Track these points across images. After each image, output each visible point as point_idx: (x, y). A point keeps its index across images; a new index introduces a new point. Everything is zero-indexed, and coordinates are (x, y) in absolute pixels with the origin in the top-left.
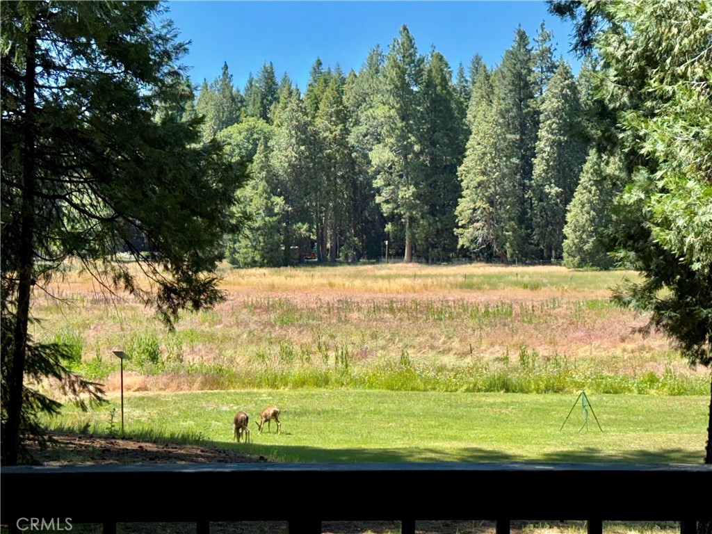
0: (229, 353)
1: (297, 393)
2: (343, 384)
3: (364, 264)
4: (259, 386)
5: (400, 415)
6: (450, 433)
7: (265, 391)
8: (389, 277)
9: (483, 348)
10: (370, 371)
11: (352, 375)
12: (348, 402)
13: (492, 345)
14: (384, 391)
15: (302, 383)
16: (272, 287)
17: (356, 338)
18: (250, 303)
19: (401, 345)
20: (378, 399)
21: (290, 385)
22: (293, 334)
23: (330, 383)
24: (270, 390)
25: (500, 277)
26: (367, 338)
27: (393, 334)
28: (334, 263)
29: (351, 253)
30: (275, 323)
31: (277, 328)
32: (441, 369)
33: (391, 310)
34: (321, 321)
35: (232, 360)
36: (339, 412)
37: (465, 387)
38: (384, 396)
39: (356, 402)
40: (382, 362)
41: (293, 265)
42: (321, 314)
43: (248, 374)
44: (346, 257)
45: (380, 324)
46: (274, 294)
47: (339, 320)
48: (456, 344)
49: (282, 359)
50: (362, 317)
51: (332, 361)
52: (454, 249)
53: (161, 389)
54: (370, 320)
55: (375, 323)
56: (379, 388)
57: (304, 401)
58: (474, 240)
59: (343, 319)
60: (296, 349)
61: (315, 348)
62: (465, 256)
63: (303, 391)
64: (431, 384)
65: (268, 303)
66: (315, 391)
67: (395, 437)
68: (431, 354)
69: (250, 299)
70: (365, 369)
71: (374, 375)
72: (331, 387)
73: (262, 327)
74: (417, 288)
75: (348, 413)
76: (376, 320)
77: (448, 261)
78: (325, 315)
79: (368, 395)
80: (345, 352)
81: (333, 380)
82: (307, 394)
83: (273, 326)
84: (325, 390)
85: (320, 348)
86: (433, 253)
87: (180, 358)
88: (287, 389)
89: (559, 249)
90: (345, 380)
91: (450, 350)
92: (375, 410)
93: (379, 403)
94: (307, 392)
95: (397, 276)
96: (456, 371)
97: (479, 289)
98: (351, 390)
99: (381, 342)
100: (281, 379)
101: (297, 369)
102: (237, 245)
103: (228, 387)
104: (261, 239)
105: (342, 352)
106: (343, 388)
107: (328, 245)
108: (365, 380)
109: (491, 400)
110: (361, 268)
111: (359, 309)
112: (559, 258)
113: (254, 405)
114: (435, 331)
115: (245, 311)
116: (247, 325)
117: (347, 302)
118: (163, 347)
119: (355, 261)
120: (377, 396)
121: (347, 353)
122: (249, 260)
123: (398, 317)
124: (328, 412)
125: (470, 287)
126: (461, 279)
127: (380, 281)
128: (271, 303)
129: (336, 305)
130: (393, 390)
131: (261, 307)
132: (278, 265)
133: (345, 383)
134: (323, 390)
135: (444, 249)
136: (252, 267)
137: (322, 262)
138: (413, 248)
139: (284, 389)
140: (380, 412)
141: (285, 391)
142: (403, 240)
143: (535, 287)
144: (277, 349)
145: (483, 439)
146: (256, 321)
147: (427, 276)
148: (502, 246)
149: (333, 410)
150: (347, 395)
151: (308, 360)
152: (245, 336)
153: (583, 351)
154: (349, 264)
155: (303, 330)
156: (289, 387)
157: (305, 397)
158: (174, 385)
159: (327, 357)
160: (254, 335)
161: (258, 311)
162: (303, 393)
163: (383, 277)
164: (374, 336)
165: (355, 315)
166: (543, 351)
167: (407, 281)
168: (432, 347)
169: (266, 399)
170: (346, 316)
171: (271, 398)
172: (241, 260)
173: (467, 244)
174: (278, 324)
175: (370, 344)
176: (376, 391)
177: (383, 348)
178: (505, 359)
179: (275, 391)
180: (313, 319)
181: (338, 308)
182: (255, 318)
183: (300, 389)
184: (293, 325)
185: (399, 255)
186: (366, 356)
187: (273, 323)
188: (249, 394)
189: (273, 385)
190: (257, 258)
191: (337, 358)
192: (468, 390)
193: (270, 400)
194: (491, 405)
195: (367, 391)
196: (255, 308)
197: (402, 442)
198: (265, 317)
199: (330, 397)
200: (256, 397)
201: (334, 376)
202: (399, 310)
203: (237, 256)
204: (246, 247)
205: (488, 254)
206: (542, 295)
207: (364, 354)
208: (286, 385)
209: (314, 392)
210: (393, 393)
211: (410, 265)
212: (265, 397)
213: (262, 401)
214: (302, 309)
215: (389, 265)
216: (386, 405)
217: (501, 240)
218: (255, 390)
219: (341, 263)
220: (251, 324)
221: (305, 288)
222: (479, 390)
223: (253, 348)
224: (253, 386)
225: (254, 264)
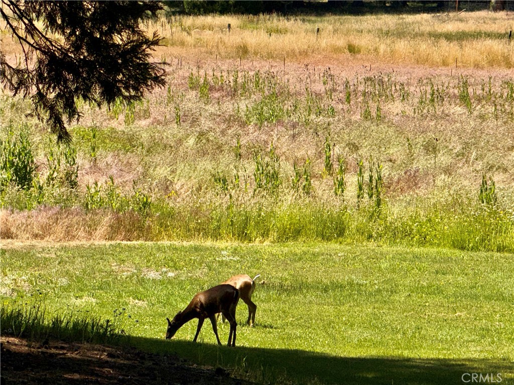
0: (162, 172)
1: (286, 250)
2: (370, 237)
4: (216, 235)
5: (476, 297)
7: (226, 245)
8: (461, 37)
10: (422, 213)
11: (389, 219)
12: (380, 269)
14: (446, 251)
15: (293, 232)
16: (243, 51)
17: (396, 151)
18: (202, 81)
19: (479, 165)
20: (437, 266)
21: (274, 235)
22: (280, 139)
23: (347, 232)
24: (236, 244)
26: (418, 150)
27: (466, 146)
30: (248, 119)
31: (251, 128)
33: (464, 99)
34: (333, 116)
35: (166, 186)
36: (363, 288)
38: (448, 260)
39: (394, 271)
40: (444, 197)
42: (333, 104)
43: (196, 212)
45: (442, 125)
46: (247, 64)
47: (367, 116)
49: (260, 186)
50: (409, 111)
51: (351, 191)
53: (36, 236)
54: (424, 117)
55: (433, 123)
56: (439, 245)
57: (299, 265)
59: (374, 114)
60: (286, 169)
61: (320, 167)
63: (297, 247)
65: (236, 81)
66: (320, 247)
67: (466, 338)
69: (202, 72)
70: (411, 208)
71: (430, 220)
72: (349, 240)
73: (223, 126)
75: (379, 291)
76: (435, 117)
78: (340, 106)
79: (416, 257)
80: (375, 176)
81: (353, 225)
82: (305, 253)
83: (243, 125)
84: (338, 246)
85: (329, 167)
87: (70, 180)
88: (267, 243)
90: (376, 227)
92: (429, 287)
93: (437, 272)
94: (304, 249)
98: (385, 248)
99: (444, 159)
100: (257, 223)
101: (287, 205)
103: (157, 237)
105: (371, 177)
106: (372, 245)
108: (412, 230)
111: (405, 97)
113: (206, 270)
115: (192, 94)
116: (195, 121)
117: (381, 82)
118: (40, 158)
120: (434, 261)
121: (380, 178)
123: (476, 113)
124: (342, 287)
127: (443, 42)
128: (240, 81)
129: (361, 88)
130: (463, 248)
131: (221, 89)
133: (374, 235)
134: (333, 246)
139: (261, 242)
140: (439, 291)
141: (265, 246)
144: (251, 167)
146: (211, 114)
149: (351, 284)
150: (377, 257)
151: (307, 190)
152: (191, 141)
155: (299, 134)
156: (271, 238)
157: (300, 259)
158: (59, 229)
159: (341, 184)
160: (208, 140)
161: (217, 95)
162: (298, 252)
163: (449, 37)
164: (431, 148)
165: (395, 108)
167: (495, 46)
169: (228, 259)
170: (379, 109)
171: (237, 258)
174: (254, 120)
175: (422, 163)
176: (433, 250)
177: (448, 171)
179: (245, 245)
180: (319, 113)
181: (364, 94)
182: (212, 109)
183: (291, 243)
184: (280, 122)
186: (416, 184)
187: (244, 119)
188: (197, 249)
189: (243, 235)
191: (360, 188)
193: (238, 262)
195: (416, 250)
196: (211, 89)
198: (228, 107)
199: (346, 259)
200: (211, 255)
201: (355, 221)
202: (479, 100)
207: (413, 180)
208: (265, 234)
209: (317, 250)
210: (464, 255)
211: (502, 14)
212: (226, 256)
213: (221, 263)
214: (298, 93)
216: (450, 277)
218: (209, 243)
220: (203, 120)
221: (304, 53)
223: (206, 165)
224: (206, 235)
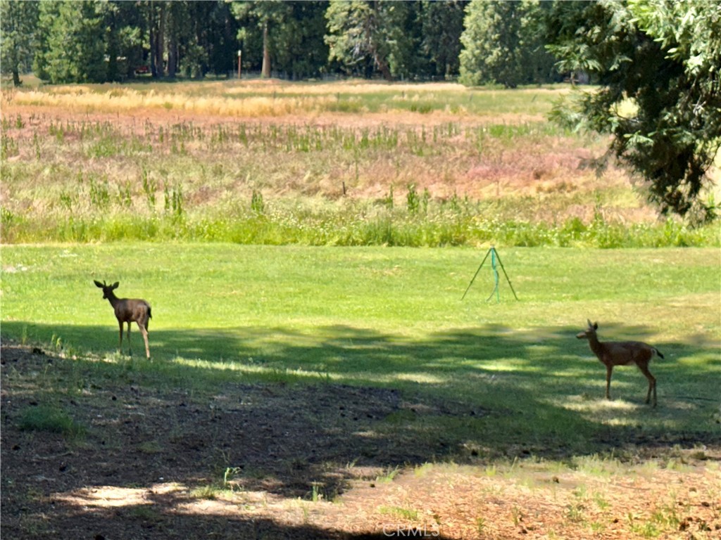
0: (24, 194)
1: (112, 248)
2: (173, 236)
3: (212, 79)
4: (62, 238)
5: (248, 278)
6: (315, 304)
7: (67, 247)
8: (242, 96)
9: (360, 187)
10: (211, 218)
11: (187, 223)
12: (180, 260)
13: (372, 183)
14: (228, 245)
15: (118, 234)
16: (90, 109)
17: (195, 175)
18: (59, 128)
19: (252, 183)
20: (221, 257)
21: (103, 238)
22: (111, 169)
23: (157, 234)
24: (76, 244)
25: (382, 96)
26: (209, 174)
27: (243, 170)
28: (172, 77)
29: (195, 66)
30: (89, 154)
31: (91, 161)
32: (305, 215)
33: (243, 138)
34: (151, 151)
35: (27, 204)
36: (166, 275)
37: (336, 239)
38: (228, 251)
39: (190, 261)
40: (227, 207)
41: (120, 80)
42: (151, 143)
43: (46, 222)
44: (189, 70)
45: (226, 156)
46: (92, 117)
47: (175, 151)
48: (325, 182)
49: (94, 202)
50: (204, 147)
51: (160, 205)
52: (324, 62)
54: (214, 151)
55: (220, 155)
56: (223, 241)
57: (120, 259)
58: (348, 51)
59: (179, 149)
60: (113, 187)
61: (139, 187)
62: (338, 71)
63: (119, 246)
64: (291, 235)
65: (83, 129)
66: (137, 245)
67: (239, 310)
68: (292, 195)
69: (60, 123)
70: (204, 215)
71: (216, 223)
72: (158, 239)
73: (70, 160)
74: (277, 110)
75: (178, 277)
76: (222, 150)
77: (318, 77)
78: (156, 145)
79: (207, 250)
80: (177, 192)
81: (161, 229)
82: (126, 250)
83: (86, 159)
84: (150, 244)
85: (146, 187)
86: (298, 66)
88: (99, 243)
89: (455, 62)
90: (178, 230)
91: (317, 190)
92: (214, 272)
93: (221, 261)
94: (126, 247)
95: (252, 95)
96: (324, 217)
97: (356, 111)
98: (185, 244)
99: (227, 180)
100: (91, 230)
101: (114, 215)
102: (47, 55)
103: (18, 240)
104: (78, 46)
105: (174, 194)
106: (175, 242)
107: (166, 56)
108: (203, 230)
109: (369, 257)
110: (207, 85)
111: (201, 137)
112: (456, 72)
113: (51, 264)
114: (298, 165)
115: (52, 138)
116: (52, 157)
117: (185, 128)
119: (200, 77)
120: (219, 252)
121: (180, 194)
122: (64, 74)
123: (250, 147)
124: (150, 274)
125: (344, 109)
126: (333, 99)
127: (230, 100)
128: (86, 128)
129: (171, 132)
130: (240, 243)
131: (72, 134)
132: (101, 80)
133: (177, 235)
134: (148, 244)
135: (312, 61)
136: (68, 82)
137: (157, 76)
138: (273, 59)
139: (95, 242)
140: (222, 275)
141: (96, 245)
142: (261, 50)
143: (425, 109)
144: (86, 190)
145: (359, 313)
146: (63, 152)
147: (291, 95)
148: (384, 57)
149: (158, 272)
150: (178, 251)
151: (129, 203)
152: (47, 171)
153: (488, 191)
154: (192, 80)
155: (125, 164)
156: (102, 240)
157: (122, 254)
159: (153, 199)
160: (59, 170)
161: (69, 138)
162: (121, 249)
163: (234, 96)
164: (218, 172)
165: (194, 145)
166: (437, 191)
167: (265, 102)
168: (294, 186)
169: (68, 256)
170: (183, 146)
171: (75, 255)
172: (53, 74)
173: (340, 56)
174: (93, 156)
175: (211, 183)
176: (218, 245)
177: (230, 188)
178: (389, 202)
179: (81, 245)
180: (140, 150)
181: (173, 135)
182: (64, 148)
183: (116, 242)
184: (112, 157)
185: (255, 69)
186: (207, 198)
187: (87, 154)
188: (45, 249)
189: (81, 238)
190: (74, 72)
191: (167, 201)
192: (339, 243)
193: (75, 258)
194: (369, 264)
195: (207, 245)
196: (65, 134)
197: (248, 318)
198: (76, 147)
199: (155, 254)
200: (56, 253)
201: (162, 226)
202: (253, 138)
203: (47, 68)
204: (60, 57)
205: (367, 68)
206: (435, 119)
207: (205, 195)
208: (97, 237)
209: (135, 247)
210: (241, 248)
211: (269, 81)
212: (66, 254)
213: (63, 259)
214: (127, 136)
215: (243, 82)
216: (230, 265)
217: (383, 52)
218: (56, 244)
219: (181, 79)
220: (57, 156)
221: (133, 109)
222: (354, 243)
223: (56, 187)
224: (54, 239)
225: (69, 79)
